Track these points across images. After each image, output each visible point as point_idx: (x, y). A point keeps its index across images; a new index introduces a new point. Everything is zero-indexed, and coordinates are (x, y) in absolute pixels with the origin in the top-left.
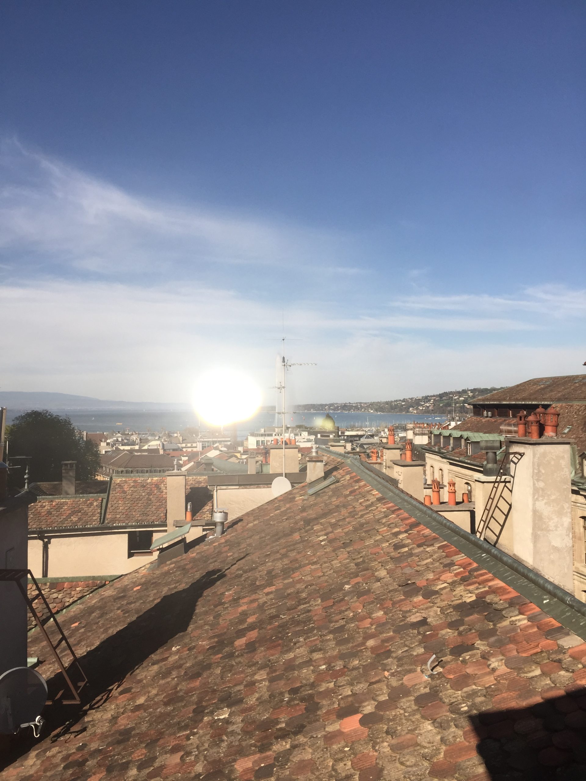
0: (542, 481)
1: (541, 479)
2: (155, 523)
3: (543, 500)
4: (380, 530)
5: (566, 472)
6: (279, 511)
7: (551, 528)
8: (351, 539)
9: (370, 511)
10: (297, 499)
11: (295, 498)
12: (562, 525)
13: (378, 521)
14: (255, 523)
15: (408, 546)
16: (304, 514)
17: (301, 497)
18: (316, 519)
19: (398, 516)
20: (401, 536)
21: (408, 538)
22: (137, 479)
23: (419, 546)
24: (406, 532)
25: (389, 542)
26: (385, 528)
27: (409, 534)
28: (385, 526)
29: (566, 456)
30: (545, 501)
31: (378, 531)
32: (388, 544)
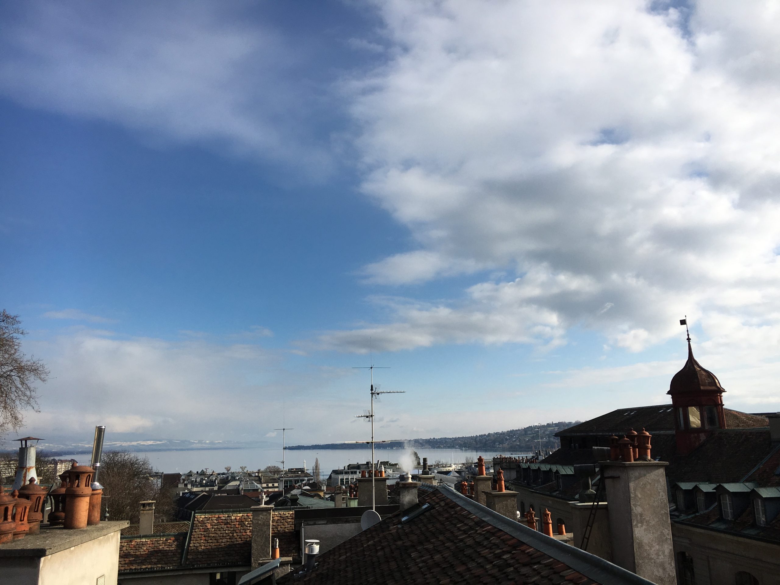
0: (639, 506)
1: (639, 504)
2: (239, 563)
3: (642, 526)
4: (482, 552)
5: (662, 496)
6: (372, 542)
7: (653, 557)
8: (452, 563)
9: (469, 534)
10: (391, 528)
11: (389, 527)
12: (664, 553)
13: (479, 544)
14: (348, 555)
15: (513, 566)
16: (399, 543)
17: (395, 527)
18: (413, 546)
19: (500, 537)
20: (505, 557)
21: (512, 558)
22: (220, 516)
23: (525, 565)
24: (509, 552)
25: (493, 563)
26: (487, 551)
27: (513, 554)
28: (487, 548)
29: (661, 480)
30: (644, 527)
31: (480, 554)
32: (491, 565)
